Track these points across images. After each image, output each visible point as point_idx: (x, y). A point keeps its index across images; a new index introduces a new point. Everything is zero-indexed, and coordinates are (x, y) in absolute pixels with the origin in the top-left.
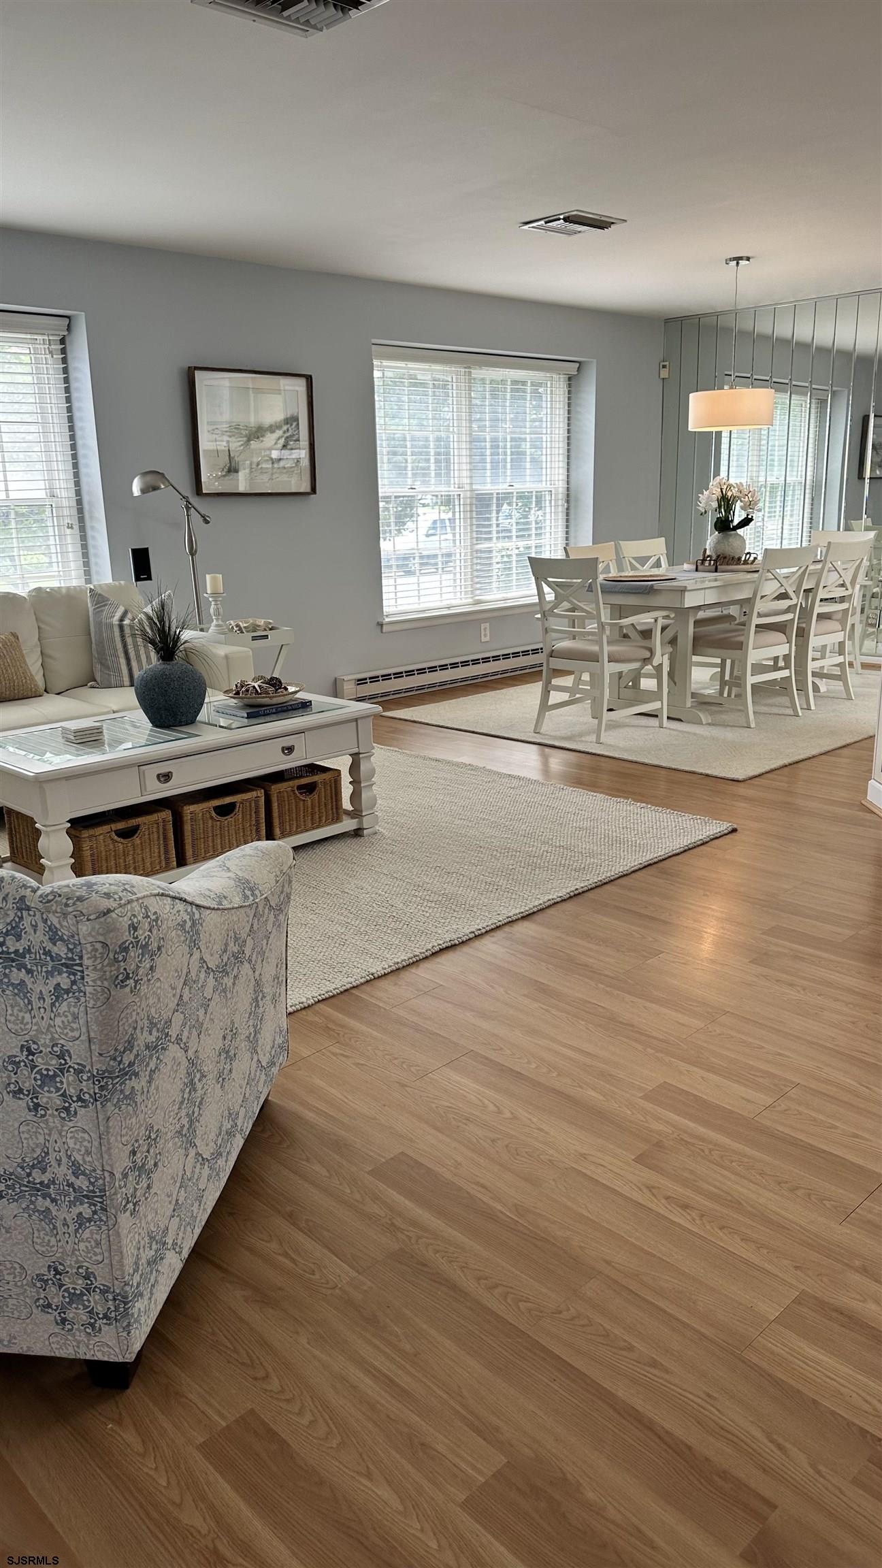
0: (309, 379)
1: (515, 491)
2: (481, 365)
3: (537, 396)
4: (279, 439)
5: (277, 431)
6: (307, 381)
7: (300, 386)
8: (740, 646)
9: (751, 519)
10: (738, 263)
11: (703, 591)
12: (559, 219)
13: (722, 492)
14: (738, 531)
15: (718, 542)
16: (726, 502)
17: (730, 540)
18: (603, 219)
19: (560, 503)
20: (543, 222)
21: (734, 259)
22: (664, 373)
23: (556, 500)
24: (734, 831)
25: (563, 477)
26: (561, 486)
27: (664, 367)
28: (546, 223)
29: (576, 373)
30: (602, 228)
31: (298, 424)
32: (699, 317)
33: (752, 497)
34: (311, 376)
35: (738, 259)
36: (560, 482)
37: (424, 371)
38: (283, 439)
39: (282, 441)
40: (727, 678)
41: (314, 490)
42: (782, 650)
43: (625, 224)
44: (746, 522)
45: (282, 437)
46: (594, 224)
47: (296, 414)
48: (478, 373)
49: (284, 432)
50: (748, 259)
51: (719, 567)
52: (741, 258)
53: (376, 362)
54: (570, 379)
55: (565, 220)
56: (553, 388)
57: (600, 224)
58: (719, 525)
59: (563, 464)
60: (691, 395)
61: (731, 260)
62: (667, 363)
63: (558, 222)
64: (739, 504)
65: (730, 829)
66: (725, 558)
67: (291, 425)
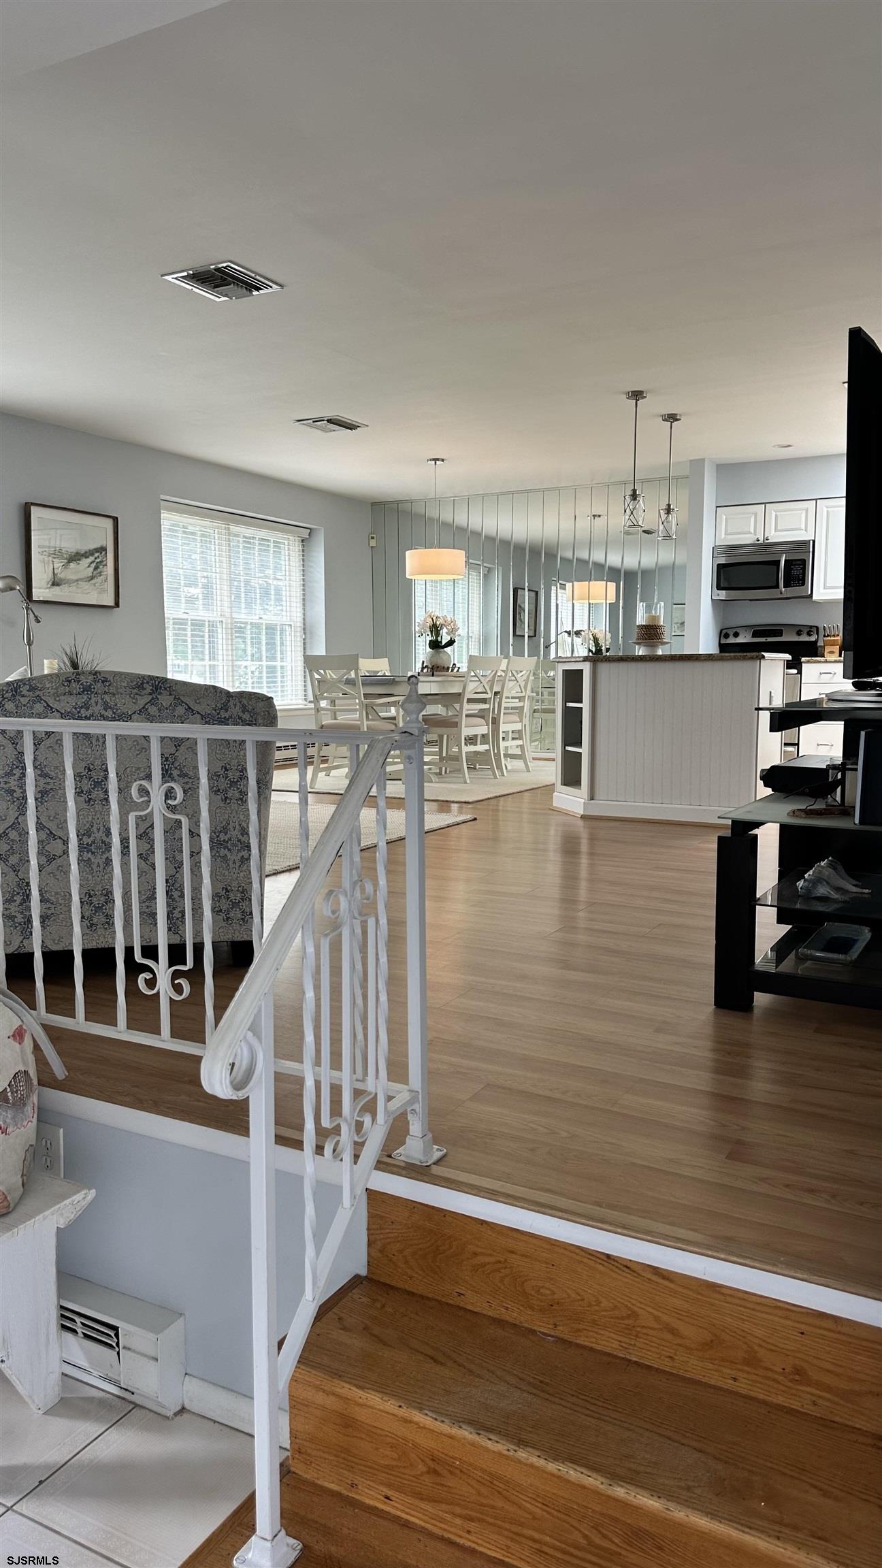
0: (115, 520)
1: (264, 622)
2: (238, 523)
3: (277, 553)
4: (91, 563)
5: (91, 557)
6: (114, 522)
7: (109, 524)
8: (456, 725)
9: (454, 641)
10: (435, 463)
11: (429, 684)
12: (323, 420)
13: (433, 621)
14: (445, 649)
15: (432, 656)
16: (435, 629)
17: (441, 655)
18: (354, 423)
19: (298, 634)
20: (311, 421)
21: (433, 460)
22: (373, 543)
23: (295, 631)
24: (475, 819)
25: (300, 615)
26: (300, 620)
27: (372, 538)
28: (314, 422)
29: (308, 537)
30: (351, 429)
31: (106, 553)
32: (398, 502)
33: (454, 625)
34: (117, 518)
35: (436, 460)
36: (298, 618)
37: (196, 524)
38: (95, 563)
39: (93, 565)
40: (444, 755)
41: (117, 604)
42: (483, 730)
43: (366, 428)
44: (451, 643)
45: (94, 562)
46: (344, 425)
47: (105, 545)
48: (234, 528)
49: (96, 558)
50: (443, 460)
51: (435, 673)
52: (438, 459)
53: (162, 511)
54: (303, 541)
55: (328, 421)
56: (290, 548)
57: (351, 427)
58: (432, 644)
59: (300, 605)
60: (407, 552)
61: (431, 460)
62: (375, 536)
63: (322, 422)
64: (445, 630)
65: (473, 818)
66: (438, 667)
67: (101, 553)
